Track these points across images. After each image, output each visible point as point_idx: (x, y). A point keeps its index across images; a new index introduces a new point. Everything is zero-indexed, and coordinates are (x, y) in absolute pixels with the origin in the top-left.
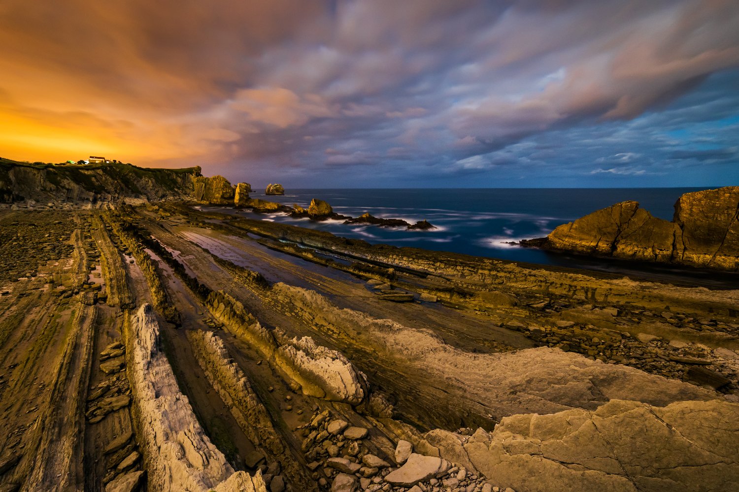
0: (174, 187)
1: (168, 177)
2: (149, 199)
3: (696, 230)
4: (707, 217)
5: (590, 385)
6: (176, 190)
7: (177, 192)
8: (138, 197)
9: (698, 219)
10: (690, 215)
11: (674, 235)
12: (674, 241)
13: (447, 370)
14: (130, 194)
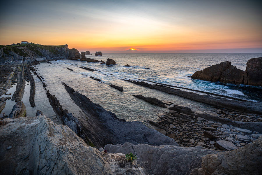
0: (57, 53)
1: (54, 49)
2: (46, 58)
3: (253, 75)
4: (258, 69)
5: (143, 136)
6: (58, 54)
7: (58, 55)
8: (42, 58)
9: (255, 70)
10: (252, 68)
11: (244, 77)
12: (244, 79)
13: (111, 126)
14: (39, 56)
